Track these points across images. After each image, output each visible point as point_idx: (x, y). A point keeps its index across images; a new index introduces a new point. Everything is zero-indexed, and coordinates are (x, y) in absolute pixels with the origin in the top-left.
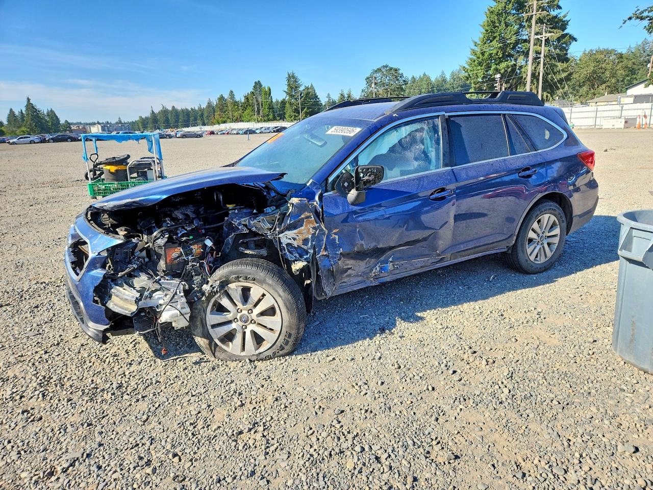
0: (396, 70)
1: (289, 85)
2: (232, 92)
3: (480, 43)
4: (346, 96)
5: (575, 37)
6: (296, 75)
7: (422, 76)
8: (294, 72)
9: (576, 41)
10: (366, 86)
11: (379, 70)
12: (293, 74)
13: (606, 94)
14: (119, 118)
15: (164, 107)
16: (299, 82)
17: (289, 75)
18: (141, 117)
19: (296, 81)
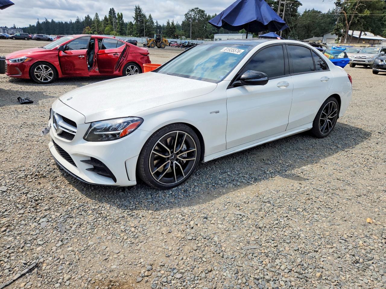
0: (203, 12)
1: (136, 14)
2: (97, 14)
4: (171, 24)
5: (301, 3)
7: (214, 15)
8: (140, 6)
9: (302, 5)
10: (184, 19)
11: (193, 10)
13: (314, 37)
14: (14, 25)
15: (46, 20)
16: (143, 12)
17: (136, 7)
18: (30, 25)
19: (140, 11)
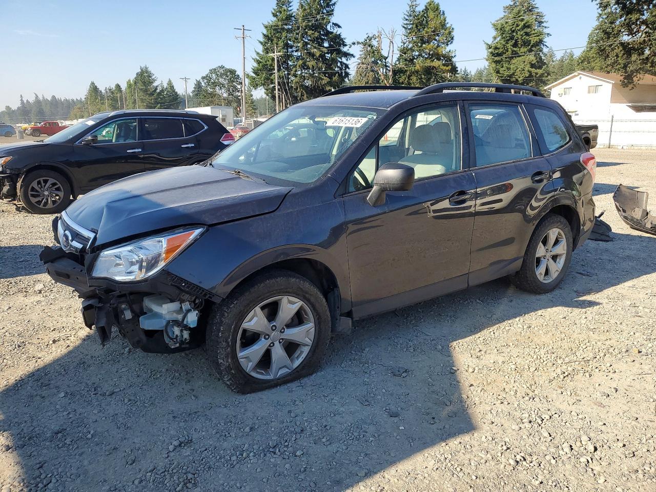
0: (232, 71)
2: (93, 83)
3: (262, 53)
6: (149, 69)
9: (354, 57)
11: (213, 71)
12: (146, 68)
15: (37, 97)
16: (153, 77)
17: (142, 70)
18: (8, 108)
19: (149, 76)
